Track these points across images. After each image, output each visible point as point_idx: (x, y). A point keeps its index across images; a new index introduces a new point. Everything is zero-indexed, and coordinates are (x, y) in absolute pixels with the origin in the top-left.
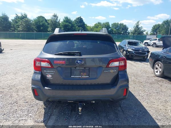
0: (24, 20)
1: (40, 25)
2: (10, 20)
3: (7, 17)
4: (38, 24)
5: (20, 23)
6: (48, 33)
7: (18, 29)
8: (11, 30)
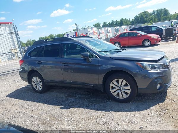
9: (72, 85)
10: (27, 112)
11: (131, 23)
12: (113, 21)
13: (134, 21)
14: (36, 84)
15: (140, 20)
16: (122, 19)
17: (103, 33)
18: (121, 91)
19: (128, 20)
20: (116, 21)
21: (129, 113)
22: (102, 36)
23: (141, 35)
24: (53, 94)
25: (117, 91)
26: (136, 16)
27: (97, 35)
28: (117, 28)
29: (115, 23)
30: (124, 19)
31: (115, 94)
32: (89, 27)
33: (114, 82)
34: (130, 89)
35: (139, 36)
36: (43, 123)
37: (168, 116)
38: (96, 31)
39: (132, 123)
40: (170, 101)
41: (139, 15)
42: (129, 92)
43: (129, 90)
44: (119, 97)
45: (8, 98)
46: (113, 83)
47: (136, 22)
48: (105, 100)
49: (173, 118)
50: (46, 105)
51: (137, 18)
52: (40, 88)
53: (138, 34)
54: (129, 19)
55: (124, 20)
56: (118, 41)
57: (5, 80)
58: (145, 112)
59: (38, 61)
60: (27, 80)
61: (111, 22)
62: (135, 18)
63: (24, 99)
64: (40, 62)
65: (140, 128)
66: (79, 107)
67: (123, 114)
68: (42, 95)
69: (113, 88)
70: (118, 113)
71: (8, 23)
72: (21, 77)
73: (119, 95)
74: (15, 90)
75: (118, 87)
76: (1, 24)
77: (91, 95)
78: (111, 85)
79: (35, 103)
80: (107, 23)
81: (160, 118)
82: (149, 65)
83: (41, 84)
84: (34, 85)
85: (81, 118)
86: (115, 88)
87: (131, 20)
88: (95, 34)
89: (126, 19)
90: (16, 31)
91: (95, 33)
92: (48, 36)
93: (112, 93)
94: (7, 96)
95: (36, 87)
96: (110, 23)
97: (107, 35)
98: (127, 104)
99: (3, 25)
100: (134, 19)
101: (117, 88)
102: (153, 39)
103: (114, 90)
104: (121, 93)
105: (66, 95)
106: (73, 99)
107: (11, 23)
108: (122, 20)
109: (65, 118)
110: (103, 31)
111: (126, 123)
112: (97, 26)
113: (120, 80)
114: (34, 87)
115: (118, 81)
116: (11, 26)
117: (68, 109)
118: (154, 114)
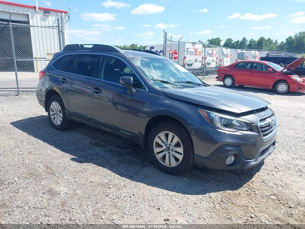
9: (102, 127)
10: (21, 153)
11: (277, 48)
12: (244, 39)
13: (284, 45)
14: (54, 114)
15: (296, 46)
16: (263, 38)
17: (214, 55)
18: (169, 153)
19: (274, 41)
20: (252, 40)
21: (165, 192)
22: (211, 61)
23: (274, 71)
24: (74, 136)
25: (163, 151)
26: (290, 37)
27: (201, 57)
28: (243, 51)
29: (248, 43)
30: (267, 39)
31: (159, 157)
32: (200, 42)
33: (162, 135)
34: (182, 152)
35: (270, 73)
36: (31, 174)
37: (225, 215)
38: (200, 50)
39: (159, 209)
40: (247, 191)
41: (296, 36)
42: (180, 157)
43: (181, 154)
44: (164, 163)
45: (11, 126)
46: (159, 137)
47: (287, 48)
48: (145, 164)
49: (230, 220)
50: (55, 149)
51: (290, 41)
52: (59, 121)
53: (270, 67)
54: (276, 41)
55: (266, 41)
56: (231, 74)
57: (26, 100)
58: (193, 198)
59: (62, 77)
60: (44, 104)
61: (241, 40)
62: (287, 40)
63: (30, 132)
64: (65, 79)
65: (164, 220)
66: (98, 165)
67: (156, 190)
68: (60, 132)
69: (159, 145)
70: (149, 187)
71: (62, 12)
72: (38, 98)
73: (165, 160)
74: (29, 116)
75: (166, 145)
76: (51, 13)
77: (130, 150)
78: (157, 139)
79: (41, 142)
80: (233, 42)
81: (208, 213)
82: (221, 118)
83: (61, 115)
84: (52, 115)
85: (89, 181)
86: (162, 146)
87: (279, 42)
88: (197, 55)
89: (269, 39)
90: (60, 25)
91: (198, 53)
92: (128, 46)
93: (156, 154)
94: (11, 123)
95: (54, 118)
96: (238, 41)
97: (221, 60)
98: (174, 177)
99: (53, 13)
100: (285, 41)
101: (164, 147)
102: (295, 82)
103: (160, 149)
104: (169, 156)
105: (94, 142)
106: (98, 149)
107: (66, 13)
108: (262, 40)
109: (66, 174)
110: (215, 52)
111: (150, 206)
112: (215, 42)
113: (171, 135)
114: (52, 117)
115: (167, 135)
116: (65, 17)
117: (80, 163)
118: (205, 205)
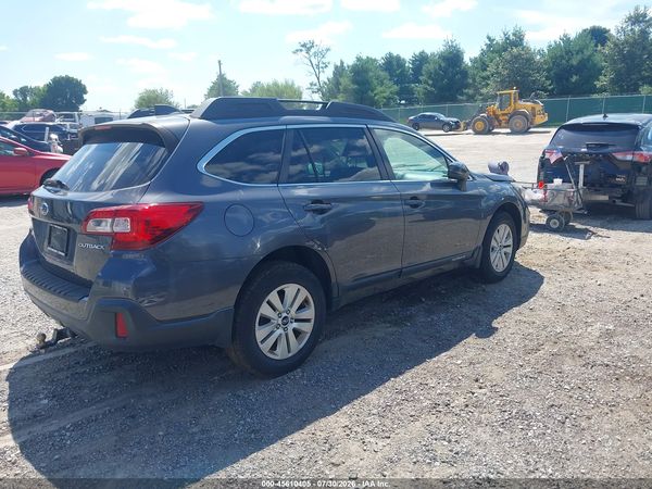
0: (506, 55)
1: (572, 66)
2: (467, 60)
3: (458, 51)
4: (564, 61)
5: (491, 69)
6: (595, 96)
7: (484, 91)
8: (464, 98)
